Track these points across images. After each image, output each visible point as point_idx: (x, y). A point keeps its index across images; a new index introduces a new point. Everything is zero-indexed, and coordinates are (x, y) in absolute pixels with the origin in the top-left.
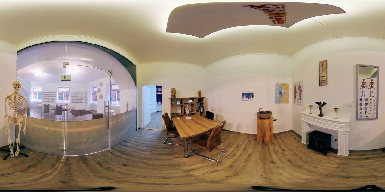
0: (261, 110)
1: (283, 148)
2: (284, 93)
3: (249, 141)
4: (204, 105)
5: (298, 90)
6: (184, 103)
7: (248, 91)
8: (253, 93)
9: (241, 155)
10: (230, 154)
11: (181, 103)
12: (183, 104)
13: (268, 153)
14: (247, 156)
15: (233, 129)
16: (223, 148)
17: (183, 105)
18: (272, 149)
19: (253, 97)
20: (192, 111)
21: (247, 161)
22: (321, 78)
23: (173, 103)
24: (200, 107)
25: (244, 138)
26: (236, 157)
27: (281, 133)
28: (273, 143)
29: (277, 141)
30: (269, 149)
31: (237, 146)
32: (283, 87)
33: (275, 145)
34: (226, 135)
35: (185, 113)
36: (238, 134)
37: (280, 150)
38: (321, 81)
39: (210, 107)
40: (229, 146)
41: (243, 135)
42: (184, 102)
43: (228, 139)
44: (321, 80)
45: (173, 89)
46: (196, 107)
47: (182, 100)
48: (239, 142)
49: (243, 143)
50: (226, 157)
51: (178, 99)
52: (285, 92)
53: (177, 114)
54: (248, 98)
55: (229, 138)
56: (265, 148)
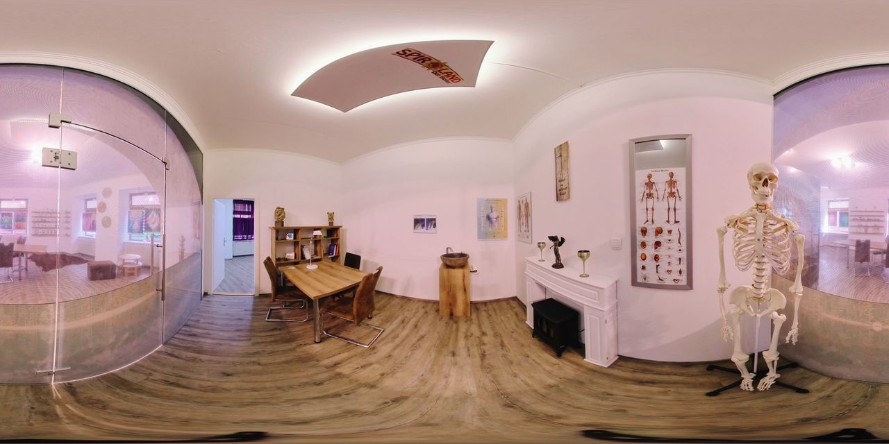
0: (450, 252)
1: (484, 330)
2: (496, 218)
3: (426, 312)
4: (340, 241)
5: (525, 211)
6: (302, 239)
7: (425, 215)
8: (435, 219)
9: (407, 336)
10: (389, 334)
11: (295, 238)
12: (299, 239)
13: (453, 337)
14: (416, 339)
15: (397, 291)
16: (377, 324)
17: (298, 242)
18: (464, 330)
19: (435, 226)
20: (316, 253)
21: (415, 347)
22: (559, 184)
23: (279, 237)
24: (332, 247)
25: (417, 308)
26: (398, 341)
27: (491, 302)
28: (468, 319)
29: (478, 317)
30: (457, 330)
31: (403, 322)
32: (493, 205)
33: (473, 323)
34: (383, 301)
35: (303, 257)
36: (405, 300)
37: (476, 332)
38: (560, 190)
39: (350, 244)
40: (388, 320)
41: (416, 301)
42: (301, 235)
43: (386, 309)
44: (559, 188)
45: (278, 208)
46: (324, 247)
47: (296, 231)
48: (406, 314)
49: (414, 316)
50: (383, 340)
51: (289, 230)
52: (498, 217)
53: (286, 259)
54: (427, 229)
55: (388, 307)
56: (452, 326)
